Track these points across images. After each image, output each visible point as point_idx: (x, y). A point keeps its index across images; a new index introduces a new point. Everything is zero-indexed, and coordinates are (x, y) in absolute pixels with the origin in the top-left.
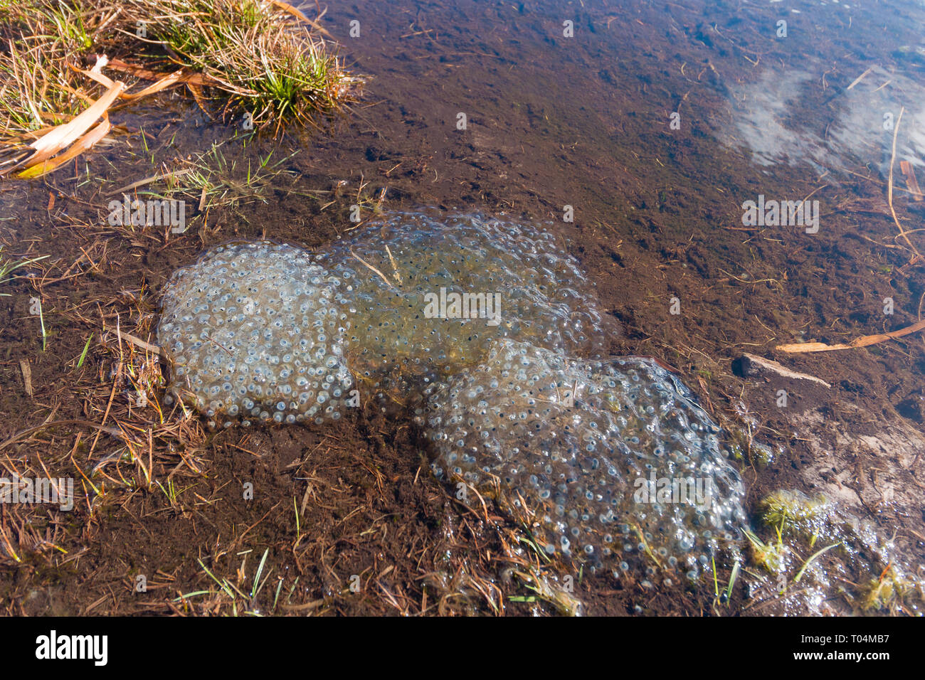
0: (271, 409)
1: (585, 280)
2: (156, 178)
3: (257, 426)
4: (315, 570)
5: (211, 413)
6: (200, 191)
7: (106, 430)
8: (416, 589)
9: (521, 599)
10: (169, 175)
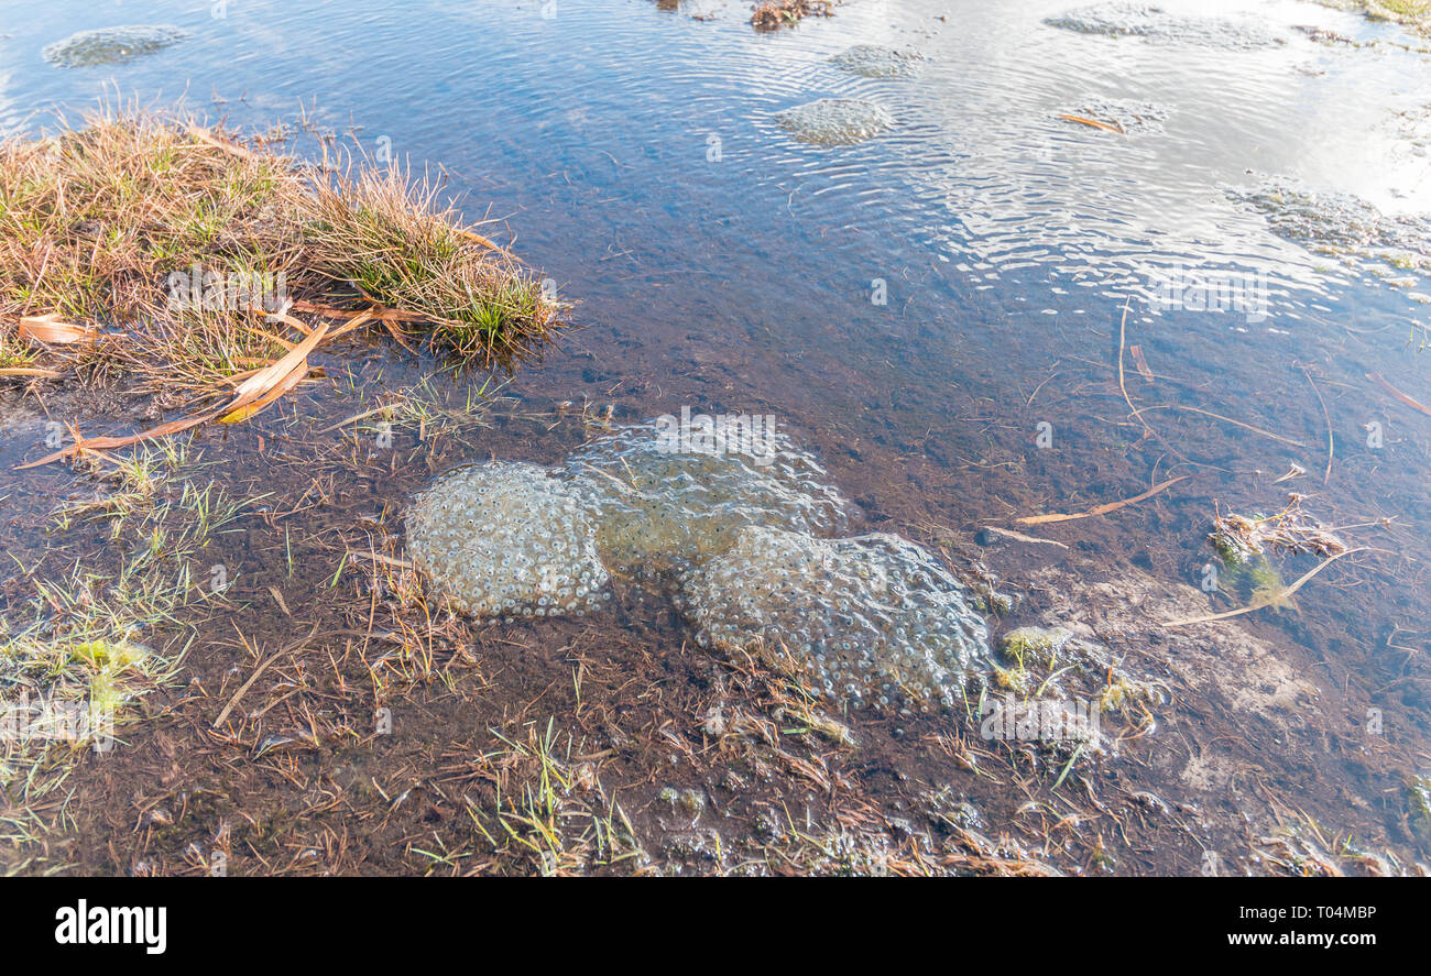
0: (533, 606)
1: (824, 472)
2: (368, 413)
3: (521, 622)
4: (600, 729)
5: (475, 613)
6: (418, 423)
7: (374, 636)
8: (696, 734)
9: (794, 731)
10: (383, 408)
